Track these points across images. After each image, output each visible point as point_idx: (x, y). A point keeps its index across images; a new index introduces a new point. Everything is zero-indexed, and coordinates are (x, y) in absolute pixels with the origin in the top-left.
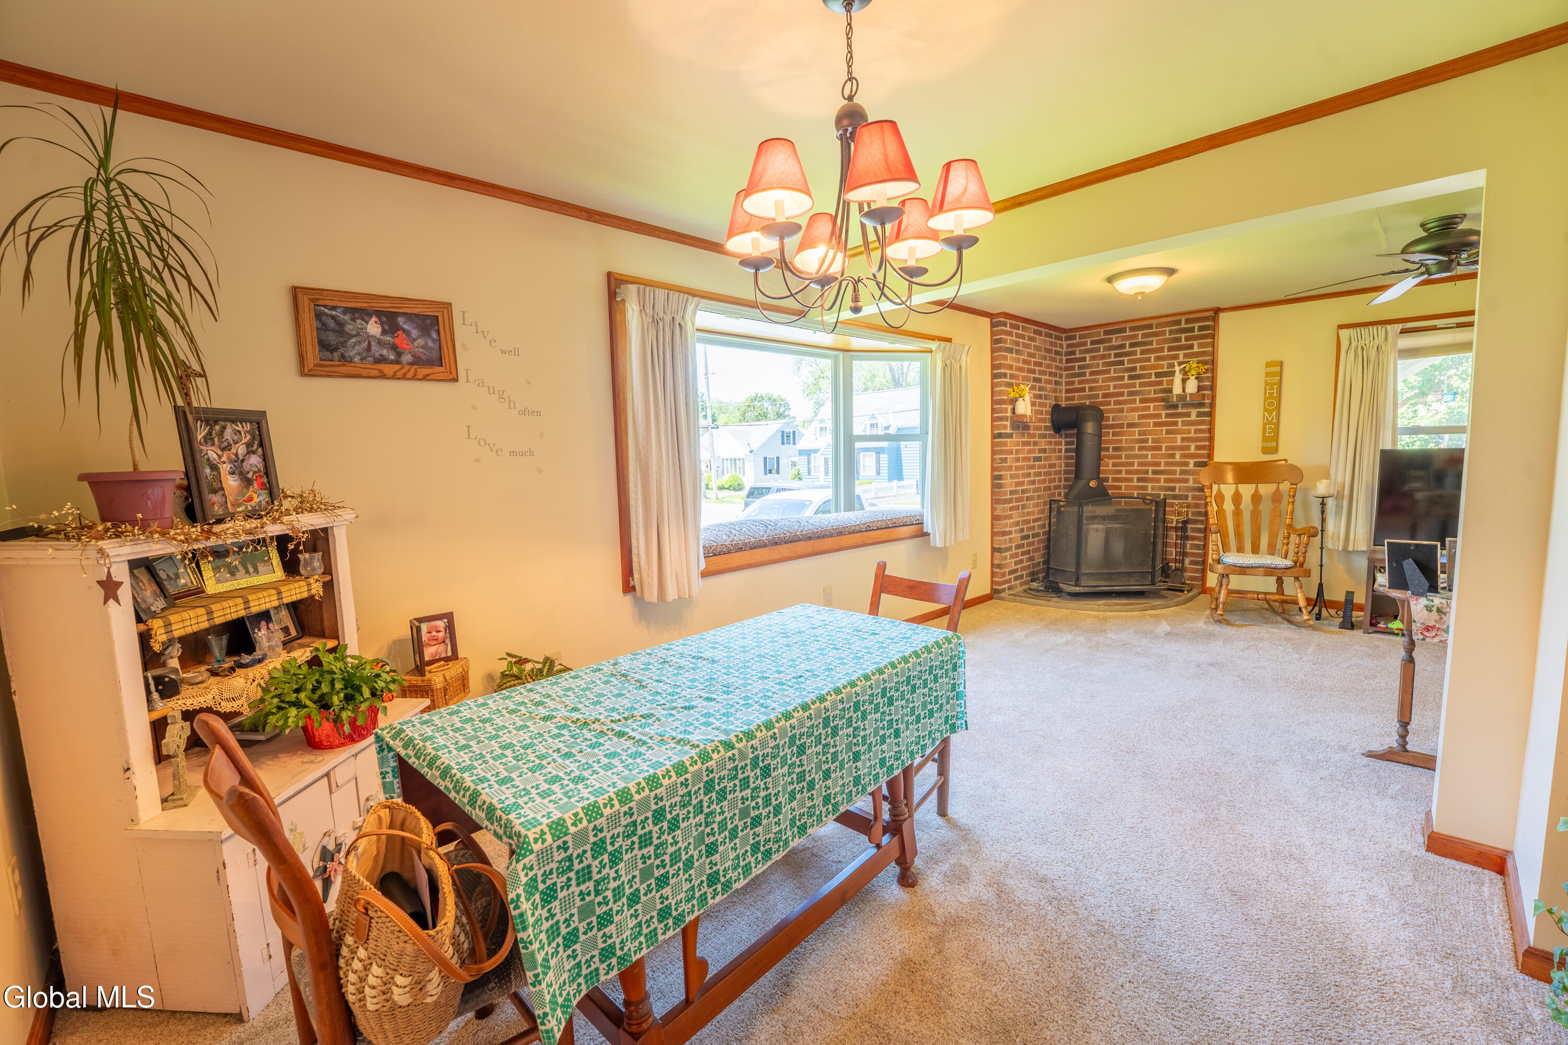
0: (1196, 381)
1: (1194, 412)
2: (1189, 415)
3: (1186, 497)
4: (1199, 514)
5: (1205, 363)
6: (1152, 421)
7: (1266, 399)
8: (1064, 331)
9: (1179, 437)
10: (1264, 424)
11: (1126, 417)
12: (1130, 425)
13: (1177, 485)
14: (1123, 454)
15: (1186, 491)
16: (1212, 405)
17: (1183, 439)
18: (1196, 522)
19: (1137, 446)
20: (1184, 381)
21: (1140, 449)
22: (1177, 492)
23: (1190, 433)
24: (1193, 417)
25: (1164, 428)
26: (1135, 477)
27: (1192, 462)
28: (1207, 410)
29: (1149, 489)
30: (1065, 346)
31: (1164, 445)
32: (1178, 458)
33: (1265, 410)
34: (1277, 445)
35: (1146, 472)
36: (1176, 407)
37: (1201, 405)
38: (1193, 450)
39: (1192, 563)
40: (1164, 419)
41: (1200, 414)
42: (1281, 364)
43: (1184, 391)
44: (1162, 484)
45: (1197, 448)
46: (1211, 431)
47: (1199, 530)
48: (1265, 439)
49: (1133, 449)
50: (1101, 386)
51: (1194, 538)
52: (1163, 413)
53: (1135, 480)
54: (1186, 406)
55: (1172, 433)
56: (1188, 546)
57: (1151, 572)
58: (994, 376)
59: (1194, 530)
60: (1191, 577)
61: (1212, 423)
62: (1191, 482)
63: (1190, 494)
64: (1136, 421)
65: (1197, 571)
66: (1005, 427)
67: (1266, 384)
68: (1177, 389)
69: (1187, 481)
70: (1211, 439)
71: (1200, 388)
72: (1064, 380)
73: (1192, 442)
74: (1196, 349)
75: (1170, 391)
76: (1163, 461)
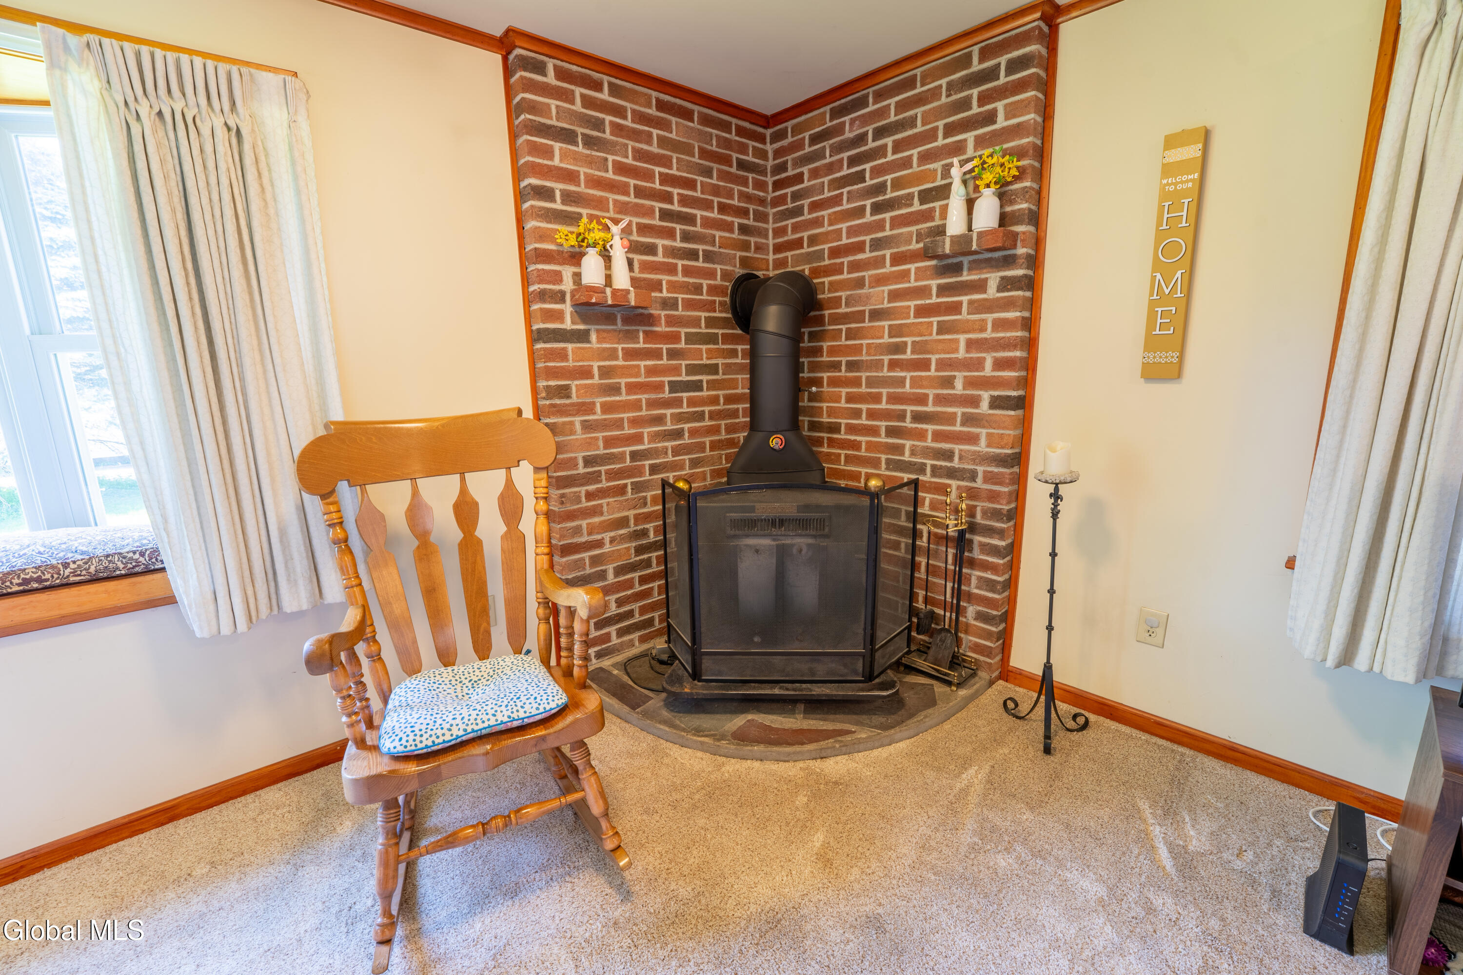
0: (996, 201)
1: (993, 278)
2: (980, 286)
3: (973, 476)
4: (996, 514)
5: (1020, 153)
6: (912, 304)
7: (1160, 235)
8: (768, 121)
9: (962, 338)
10: (1152, 304)
11: (868, 297)
12: (876, 315)
13: (957, 448)
14: (864, 375)
15: (974, 461)
16: (1035, 261)
17: (970, 344)
18: (990, 531)
19: (886, 358)
20: (970, 204)
21: (893, 365)
22: (956, 463)
23: (983, 329)
24: (992, 292)
25: (935, 320)
26: (883, 424)
27: (986, 396)
28: (1020, 272)
29: (907, 452)
30: (770, 155)
31: (934, 358)
32: (959, 387)
33: (1157, 265)
34: (1181, 358)
35: (901, 416)
36: (957, 269)
37: (1009, 261)
38: (988, 370)
39: (980, 616)
40: (934, 300)
41: (1006, 284)
42: (1206, 136)
43: (970, 229)
44: (929, 443)
45: (999, 364)
46: (1030, 324)
47: (995, 551)
48: (1151, 343)
49: (878, 365)
50: (827, 233)
51: (986, 566)
52: (934, 283)
53: (883, 432)
54: (976, 265)
55: (948, 332)
56: (974, 581)
57: (863, 656)
58: (520, 196)
59: (984, 548)
60: (977, 645)
61: (1033, 305)
62: (983, 442)
63: (980, 469)
64: (886, 305)
65: (988, 635)
66: (558, 316)
67: (1164, 195)
68: (955, 225)
69: (973, 439)
70: (1031, 344)
71: (1004, 219)
72: (771, 226)
73: (987, 351)
74: (1001, 122)
75: (941, 231)
76: (931, 393)
